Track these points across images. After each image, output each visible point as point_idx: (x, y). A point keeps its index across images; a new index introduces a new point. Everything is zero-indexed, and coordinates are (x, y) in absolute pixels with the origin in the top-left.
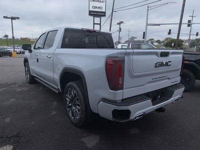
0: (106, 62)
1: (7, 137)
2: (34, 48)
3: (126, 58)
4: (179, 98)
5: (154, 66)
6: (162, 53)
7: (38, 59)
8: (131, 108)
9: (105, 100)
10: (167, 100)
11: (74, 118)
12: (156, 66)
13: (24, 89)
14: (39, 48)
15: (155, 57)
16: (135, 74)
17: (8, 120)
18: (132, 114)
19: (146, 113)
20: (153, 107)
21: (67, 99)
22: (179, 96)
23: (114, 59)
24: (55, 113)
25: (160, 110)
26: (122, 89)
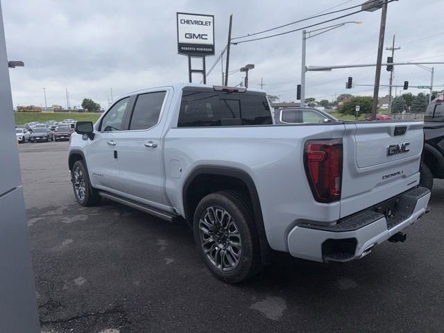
0: (305, 150)
1: (97, 314)
2: (99, 130)
3: (345, 140)
4: (423, 214)
5: (385, 152)
6: (397, 128)
7: (116, 152)
8: (358, 234)
9: (303, 223)
10: (407, 218)
11: (223, 267)
12: (389, 154)
13: (77, 217)
14: (109, 129)
15: (385, 136)
16: (360, 170)
17: (80, 281)
18: (359, 245)
19: (379, 243)
20: (387, 231)
21: (203, 229)
22: (423, 210)
23: (323, 143)
24: (172, 261)
25: (398, 237)
26: (338, 198)
